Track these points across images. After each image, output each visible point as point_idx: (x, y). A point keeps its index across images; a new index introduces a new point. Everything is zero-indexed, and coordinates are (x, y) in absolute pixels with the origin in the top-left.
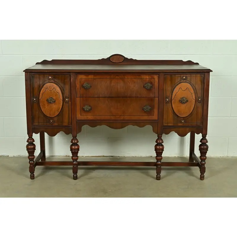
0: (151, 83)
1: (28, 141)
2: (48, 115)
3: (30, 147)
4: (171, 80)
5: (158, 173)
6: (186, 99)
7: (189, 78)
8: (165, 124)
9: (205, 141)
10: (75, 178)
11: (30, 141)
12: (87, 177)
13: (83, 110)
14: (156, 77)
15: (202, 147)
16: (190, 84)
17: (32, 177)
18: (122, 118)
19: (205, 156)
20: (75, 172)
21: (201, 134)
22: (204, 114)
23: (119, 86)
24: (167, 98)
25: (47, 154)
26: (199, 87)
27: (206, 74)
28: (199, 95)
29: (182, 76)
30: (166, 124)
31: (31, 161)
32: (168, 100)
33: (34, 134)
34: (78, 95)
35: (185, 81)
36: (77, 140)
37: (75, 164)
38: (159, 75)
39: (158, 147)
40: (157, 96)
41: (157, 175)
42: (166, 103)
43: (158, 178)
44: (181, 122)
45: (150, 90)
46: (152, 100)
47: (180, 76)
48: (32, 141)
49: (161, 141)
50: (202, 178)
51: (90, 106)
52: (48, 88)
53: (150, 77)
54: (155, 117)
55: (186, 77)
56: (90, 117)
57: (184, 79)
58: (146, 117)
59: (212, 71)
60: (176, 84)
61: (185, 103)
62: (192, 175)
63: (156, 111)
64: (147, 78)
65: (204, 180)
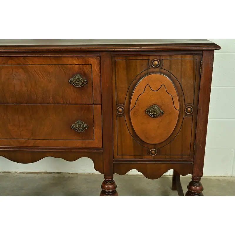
0: (84, 74)
4: (128, 67)
6: (160, 107)
7: (166, 64)
8: (117, 157)
9: (198, 188)
14: (94, 61)
16: (170, 77)
18: (31, 143)
21: (190, 175)
22: (197, 138)
24: (118, 104)
26: (188, 82)
27: (205, 54)
28: (189, 100)
29: (151, 58)
30: (120, 157)
32: (120, 110)
35: (157, 70)
38: (100, 56)
40: (99, 102)
42: (119, 116)
44: (149, 153)
45: (82, 88)
46: (88, 109)
47: (146, 58)
53: (81, 60)
54: (97, 142)
55: (161, 61)
57: (156, 67)
58: (78, 143)
59: (219, 48)
60: (138, 77)
61: (158, 116)
63: (98, 132)
64: (76, 63)
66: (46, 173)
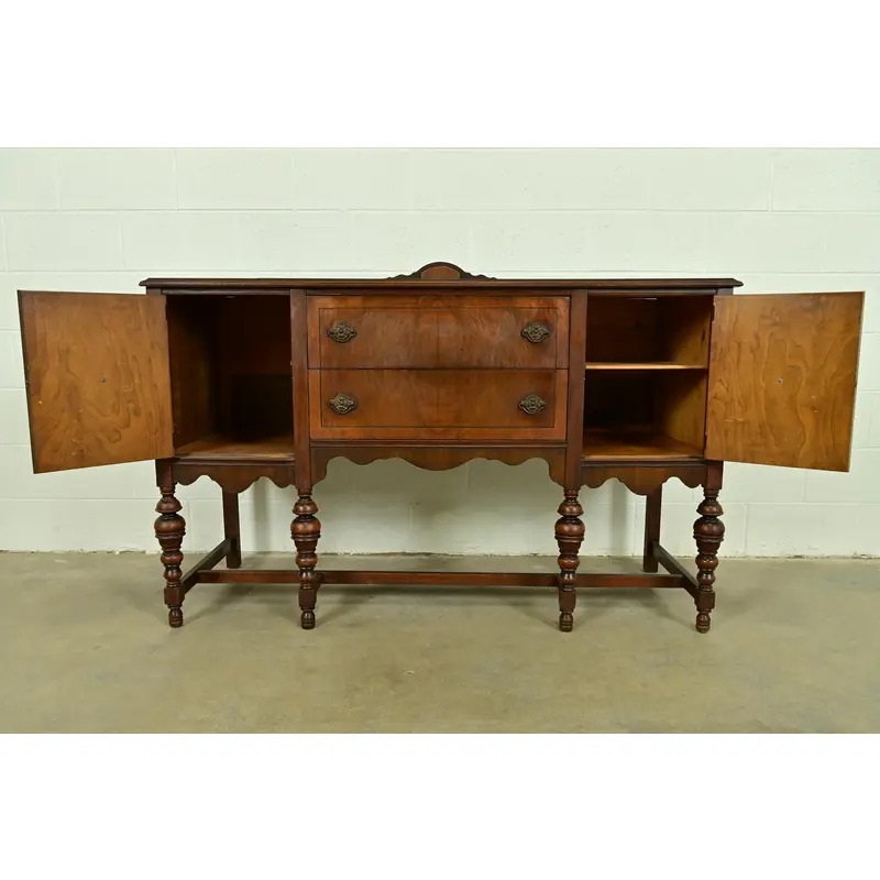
0: (546, 322)
1: (159, 509)
3: (164, 525)
5: (567, 608)
9: (714, 510)
10: (309, 623)
11: (164, 506)
12: (345, 618)
13: (331, 407)
14: (561, 304)
15: (705, 528)
17: (176, 620)
18: (453, 434)
19: (713, 557)
20: (308, 605)
21: (700, 489)
23: (444, 330)
31: (172, 569)
33: (178, 486)
34: (314, 363)
36: (312, 503)
37: (307, 581)
38: (570, 297)
39: (566, 528)
40: (565, 366)
41: (562, 617)
43: (566, 625)
45: (541, 344)
46: (547, 376)
48: (171, 506)
49: (575, 509)
50: (702, 625)
51: (351, 396)
53: (541, 302)
54: (557, 431)
56: (351, 431)
58: (530, 433)
59: (739, 284)
62: (665, 613)
63: (560, 412)
64: (533, 305)
65: (709, 633)
66: (404, 554)
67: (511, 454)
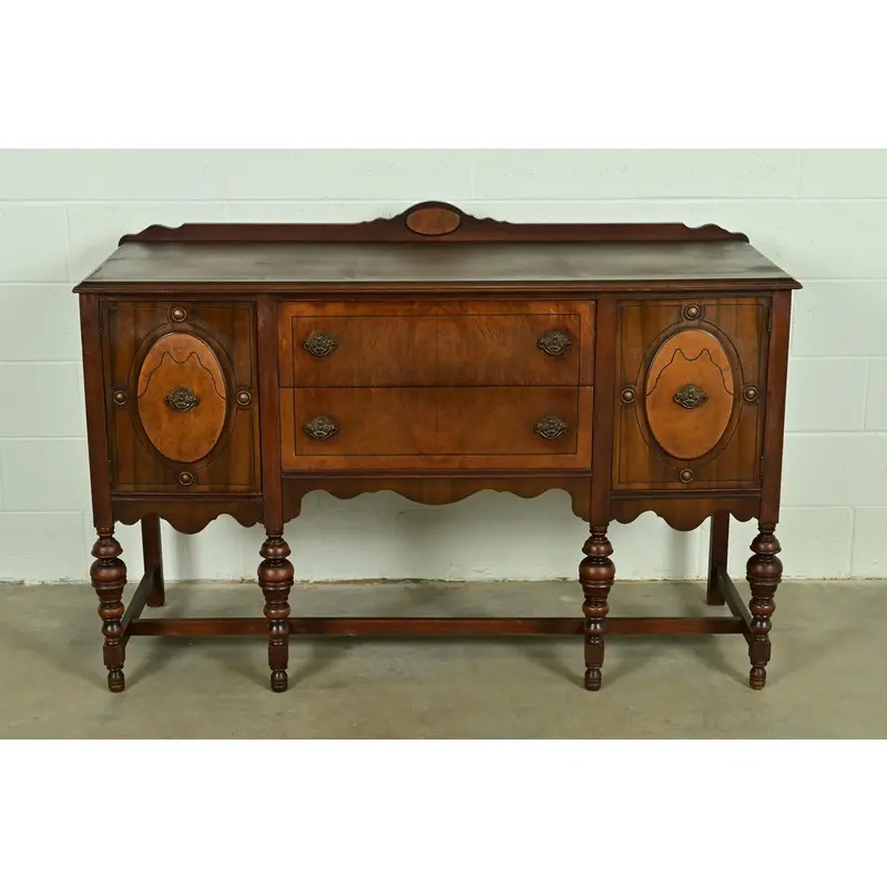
0: (566, 331)
1: (95, 553)
2: (172, 455)
3: (104, 573)
4: (644, 319)
5: (594, 659)
6: (699, 389)
7: (711, 312)
8: (617, 486)
9: (770, 546)
10: (279, 685)
11: (103, 550)
12: (322, 677)
13: (308, 433)
14: (585, 309)
15: (760, 568)
16: (715, 334)
17: (117, 684)
18: (455, 463)
19: (770, 602)
20: (278, 661)
21: (754, 522)
22: (767, 446)
23: (441, 341)
24: (626, 386)
25: (170, 575)
26: (748, 345)
27: (776, 296)
28: (751, 375)
29: (685, 304)
30: (624, 487)
31: (111, 624)
32: (629, 395)
33: (118, 524)
34: (288, 379)
35: (695, 322)
36: (284, 545)
37: (278, 636)
38: (596, 301)
39: (592, 571)
40: (591, 382)
41: (587, 673)
42: (626, 406)
43: (592, 682)
44: (680, 478)
45: (561, 357)
46: (568, 394)
47: (677, 303)
48: (111, 550)
49: (602, 548)
50: (757, 680)
51: (332, 419)
52: (172, 352)
53: (561, 307)
54: (581, 458)
55: (701, 310)
56: (332, 460)
57: (694, 317)
58: (546, 461)
59: (799, 286)
60: (662, 337)
61: (697, 406)
62: (718, 663)
63: (584, 437)
64: (552, 311)
65: (765, 689)
67: (525, 484)
